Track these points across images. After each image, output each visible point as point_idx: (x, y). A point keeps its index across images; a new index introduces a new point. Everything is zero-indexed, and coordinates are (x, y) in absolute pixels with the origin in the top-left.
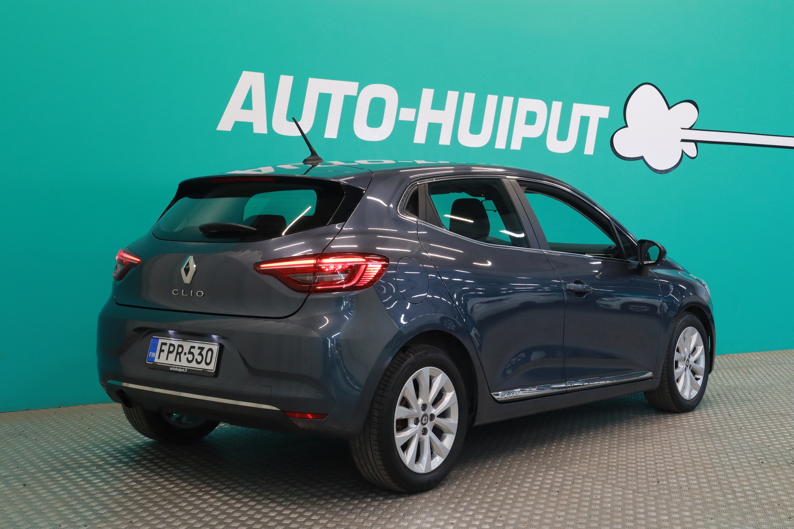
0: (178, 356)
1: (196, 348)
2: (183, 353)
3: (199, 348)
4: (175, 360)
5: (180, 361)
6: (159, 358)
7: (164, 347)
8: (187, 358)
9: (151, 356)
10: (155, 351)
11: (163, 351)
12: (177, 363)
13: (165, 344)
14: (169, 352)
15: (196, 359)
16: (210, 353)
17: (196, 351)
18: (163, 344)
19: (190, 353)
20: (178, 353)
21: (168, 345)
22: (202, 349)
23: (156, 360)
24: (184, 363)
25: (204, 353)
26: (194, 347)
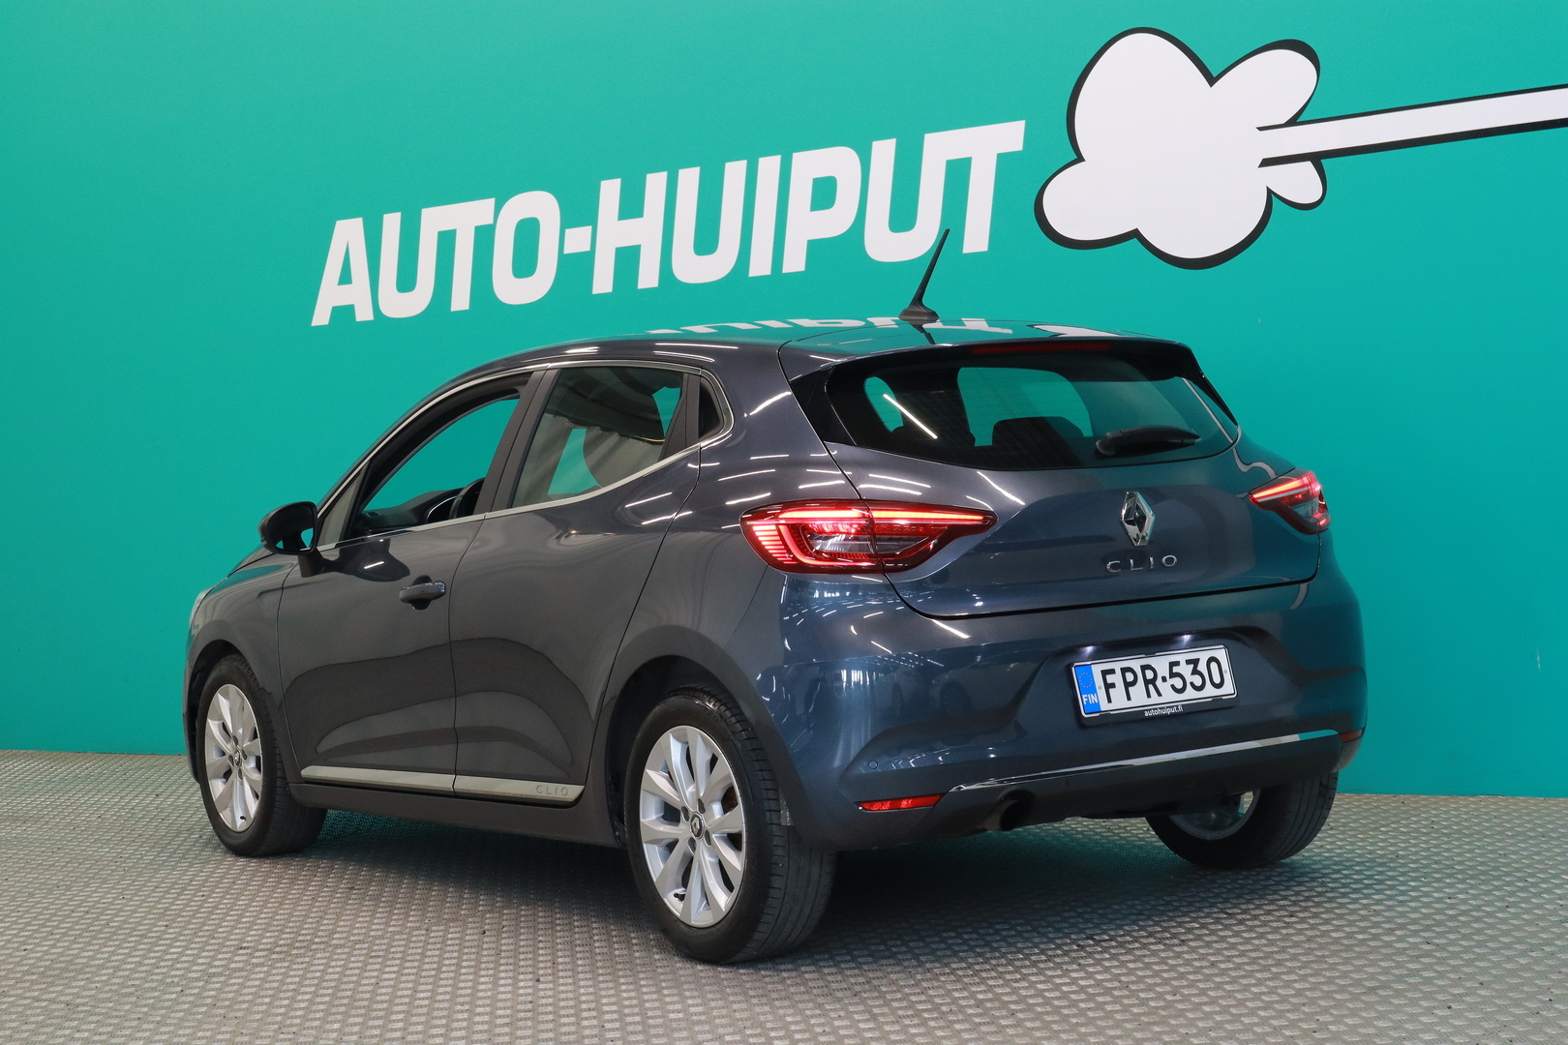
0: (1151, 687)
1: (1183, 663)
2: (1159, 679)
3: (1188, 662)
4: (1149, 696)
5: (1159, 694)
6: (1110, 701)
7: (1110, 679)
8: (1173, 686)
9: (1088, 702)
10: (1094, 691)
11: (1113, 685)
12: (1155, 699)
13: (1112, 672)
14: (1128, 685)
15: (1192, 684)
16: (1214, 665)
17: (1185, 670)
18: (1105, 673)
19: (1173, 675)
20: (1147, 682)
21: (1118, 672)
22: (1195, 662)
23: (1105, 706)
24: (1169, 695)
25: (1202, 667)
26: (1177, 663)
